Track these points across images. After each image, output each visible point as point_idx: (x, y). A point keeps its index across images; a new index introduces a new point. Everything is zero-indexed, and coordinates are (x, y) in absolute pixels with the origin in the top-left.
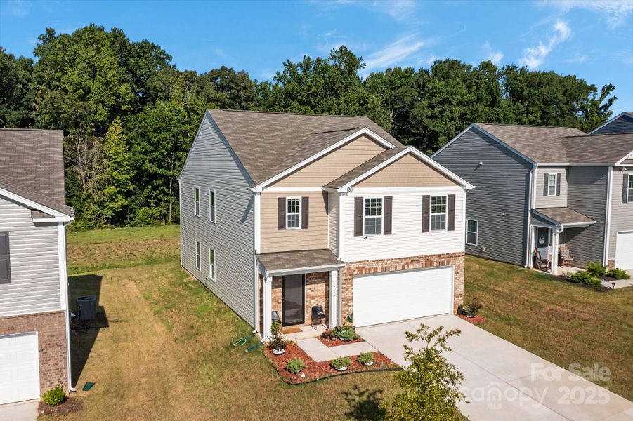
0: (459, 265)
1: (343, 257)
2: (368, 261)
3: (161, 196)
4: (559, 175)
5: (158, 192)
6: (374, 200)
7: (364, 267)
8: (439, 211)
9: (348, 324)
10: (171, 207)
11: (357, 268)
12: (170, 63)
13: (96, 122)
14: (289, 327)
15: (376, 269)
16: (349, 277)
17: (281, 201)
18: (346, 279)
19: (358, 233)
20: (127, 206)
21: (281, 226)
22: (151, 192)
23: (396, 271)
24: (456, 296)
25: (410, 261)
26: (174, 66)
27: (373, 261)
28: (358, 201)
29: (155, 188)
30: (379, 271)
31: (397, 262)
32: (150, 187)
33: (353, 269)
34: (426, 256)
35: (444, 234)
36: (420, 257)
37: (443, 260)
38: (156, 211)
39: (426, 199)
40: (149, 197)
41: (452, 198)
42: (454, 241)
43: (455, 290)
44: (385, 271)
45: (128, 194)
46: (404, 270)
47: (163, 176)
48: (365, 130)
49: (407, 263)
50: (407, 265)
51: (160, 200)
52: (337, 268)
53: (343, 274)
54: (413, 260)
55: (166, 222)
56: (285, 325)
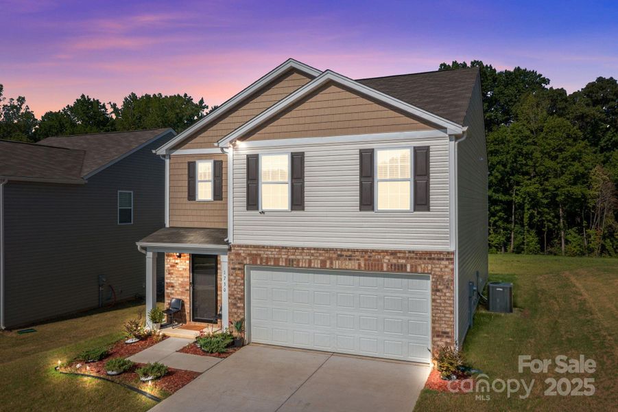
0: (441, 277)
1: (233, 236)
2: (263, 247)
7: (260, 255)
11: (249, 255)
15: (277, 260)
16: (237, 266)
17: (191, 166)
18: (234, 269)
19: (252, 204)
21: (191, 196)
23: (309, 269)
24: (437, 334)
25: (335, 256)
27: (272, 247)
28: (252, 161)
30: (282, 263)
31: (312, 255)
33: (243, 255)
34: (366, 251)
36: (354, 251)
37: (402, 261)
39: (366, 156)
41: (423, 153)
43: (433, 322)
44: (291, 265)
46: (323, 270)
48: (290, 64)
49: (331, 259)
52: (224, 252)
53: (230, 260)
54: (341, 254)
55: (506, 250)
56: (195, 320)
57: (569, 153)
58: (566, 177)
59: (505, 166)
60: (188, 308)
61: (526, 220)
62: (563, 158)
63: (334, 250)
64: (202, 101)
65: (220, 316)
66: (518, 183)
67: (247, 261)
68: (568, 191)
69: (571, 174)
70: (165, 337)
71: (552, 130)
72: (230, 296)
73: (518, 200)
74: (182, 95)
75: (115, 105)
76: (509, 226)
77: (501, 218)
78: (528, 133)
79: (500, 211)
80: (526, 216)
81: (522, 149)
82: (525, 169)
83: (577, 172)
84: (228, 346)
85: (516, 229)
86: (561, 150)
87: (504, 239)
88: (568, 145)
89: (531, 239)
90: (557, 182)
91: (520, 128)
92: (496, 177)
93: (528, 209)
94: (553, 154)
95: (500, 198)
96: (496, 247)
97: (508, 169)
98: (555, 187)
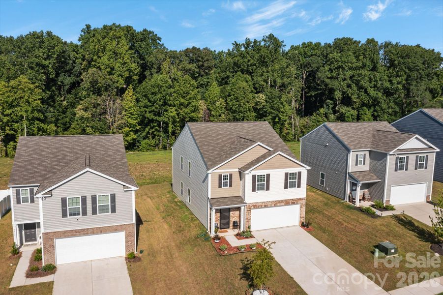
0: (303, 204)
1: (247, 201)
2: (258, 203)
3: (155, 133)
4: (365, 155)
5: (154, 130)
6: (261, 176)
7: (256, 205)
8: (293, 179)
9: (248, 230)
10: (161, 139)
11: (253, 205)
12: (160, 43)
13: (117, 88)
14: (223, 230)
15: (261, 206)
16: (249, 210)
17: (220, 176)
19: (254, 190)
20: (136, 139)
21: (220, 186)
22: (149, 130)
23: (271, 207)
24: (301, 218)
26: (163, 44)
27: (260, 202)
28: (254, 177)
29: (152, 128)
30: (263, 206)
31: (272, 203)
32: (149, 127)
33: (251, 206)
34: (286, 200)
35: (296, 189)
36: (283, 200)
37: (294, 201)
38: (152, 142)
39: (286, 174)
40: (148, 133)
41: (300, 173)
42: (301, 192)
43: (301, 215)
44: (266, 206)
45: (136, 132)
46: (275, 206)
47: (157, 120)
48: (259, 143)
50: (276, 204)
51: (155, 135)
52: (244, 206)
53: (245, 208)
54: (280, 201)
55: (158, 148)
58: (190, 108)
60: (219, 225)
63: (278, 201)
65: (239, 226)
66: (166, 111)
70: (223, 237)
72: (246, 219)
76: (159, 134)
84: (250, 234)
88: (191, 90)
93: (171, 125)
96: (154, 147)
97: (162, 103)
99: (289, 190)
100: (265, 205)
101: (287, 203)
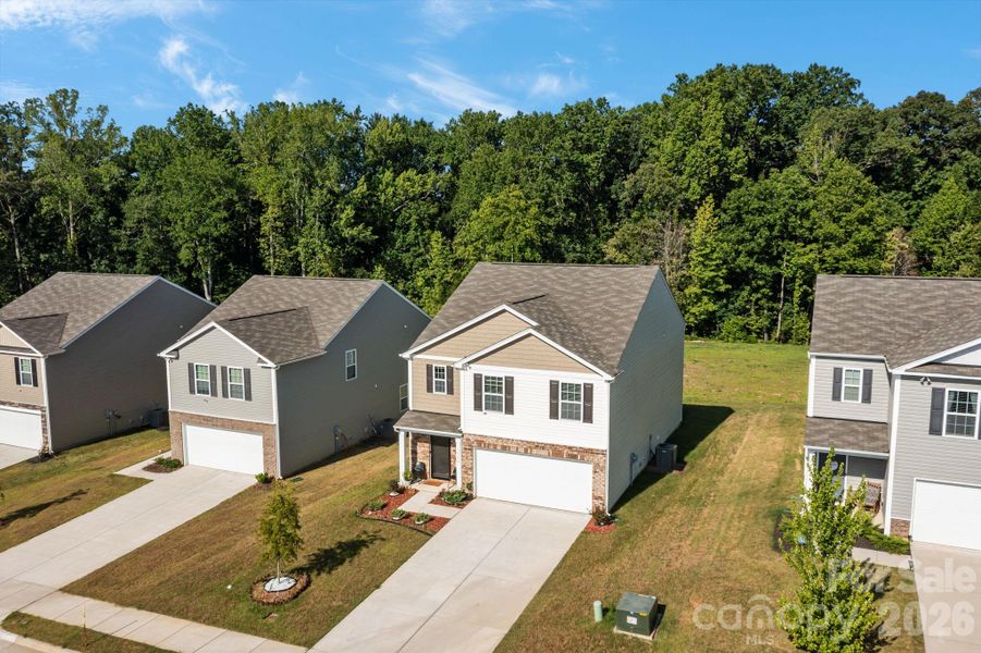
0: (599, 464)
1: (464, 427)
2: (486, 436)
5: (759, 295)
6: (493, 378)
7: (484, 441)
8: (572, 399)
9: (467, 491)
10: (780, 318)
11: (476, 440)
14: (436, 480)
15: (495, 446)
16: (467, 447)
17: (429, 368)
18: (465, 449)
19: (478, 407)
20: (714, 312)
21: (429, 389)
22: (750, 295)
23: (517, 452)
25: (534, 446)
27: (492, 437)
28: (477, 378)
29: (756, 290)
30: (499, 448)
31: (519, 444)
32: (749, 288)
33: (472, 440)
34: (553, 445)
35: (579, 425)
36: (545, 444)
37: (576, 453)
38: (754, 322)
39: (554, 386)
40: (749, 301)
41: (589, 389)
42: (596, 434)
43: (593, 490)
44: (505, 449)
46: (526, 453)
48: (504, 307)
50: (530, 448)
51: (761, 307)
52: (459, 437)
53: (463, 443)
54: (538, 446)
55: (770, 338)
56: (433, 477)
57: (855, 215)
58: (850, 246)
59: (771, 227)
60: (428, 468)
61: (796, 300)
62: (847, 222)
63: (533, 443)
64: (358, 111)
65: (454, 477)
66: (788, 252)
67: (475, 444)
68: (851, 266)
69: (855, 243)
70: (416, 491)
71: (837, 183)
72: (463, 466)
73: (787, 273)
74: (330, 101)
75: (233, 113)
76: (775, 305)
77: (764, 296)
78: (805, 182)
79: (764, 286)
80: (797, 294)
81: (796, 206)
82: (799, 232)
83: (865, 241)
84: (463, 500)
85: (785, 308)
86: (848, 209)
87: (766, 323)
88: (857, 202)
89: (801, 324)
90: (837, 252)
91: (795, 177)
92: (759, 245)
93: (800, 286)
94: (836, 214)
95: (764, 271)
96: (757, 333)
97: (775, 233)
98: (835, 258)
99: (562, 423)
100: (504, 446)
101: (556, 452)
